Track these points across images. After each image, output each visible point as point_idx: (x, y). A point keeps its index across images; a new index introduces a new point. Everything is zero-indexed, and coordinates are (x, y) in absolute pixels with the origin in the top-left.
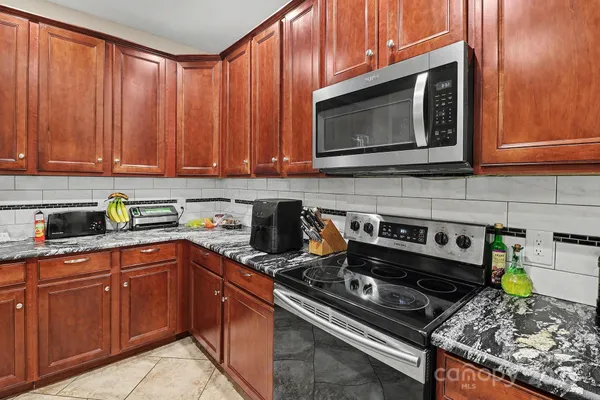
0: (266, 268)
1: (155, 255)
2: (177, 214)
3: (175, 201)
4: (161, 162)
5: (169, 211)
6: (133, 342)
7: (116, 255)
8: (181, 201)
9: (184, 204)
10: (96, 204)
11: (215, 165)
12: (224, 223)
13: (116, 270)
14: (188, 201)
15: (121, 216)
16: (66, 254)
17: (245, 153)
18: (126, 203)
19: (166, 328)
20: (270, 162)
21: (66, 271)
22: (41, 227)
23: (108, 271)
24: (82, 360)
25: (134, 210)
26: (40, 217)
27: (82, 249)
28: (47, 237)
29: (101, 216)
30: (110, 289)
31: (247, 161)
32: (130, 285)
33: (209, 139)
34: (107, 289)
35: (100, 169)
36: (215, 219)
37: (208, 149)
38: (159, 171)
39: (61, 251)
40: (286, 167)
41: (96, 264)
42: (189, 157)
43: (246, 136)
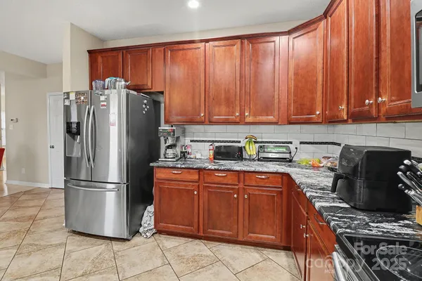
0: (332, 223)
1: (266, 181)
2: (290, 153)
3: (291, 143)
4: (276, 113)
5: (284, 150)
6: (251, 237)
7: (242, 175)
8: (296, 143)
9: (298, 146)
10: (239, 142)
11: (318, 113)
12: (329, 165)
13: (241, 185)
14: (301, 143)
15: (252, 150)
16: (215, 170)
17: (342, 100)
18: (255, 142)
19: (274, 237)
20: (364, 105)
21: (217, 180)
22: (212, 152)
23: (237, 185)
24: (222, 234)
25: (261, 147)
26: (211, 147)
27: (223, 168)
28: (214, 159)
29: (241, 150)
30: (238, 197)
31: (344, 107)
32: (249, 198)
33: (313, 91)
34: (235, 196)
35: (238, 120)
36: (322, 160)
37: (313, 100)
38: (275, 120)
39: (213, 168)
40: (383, 109)
41: (231, 179)
42: (297, 108)
43: (343, 82)
